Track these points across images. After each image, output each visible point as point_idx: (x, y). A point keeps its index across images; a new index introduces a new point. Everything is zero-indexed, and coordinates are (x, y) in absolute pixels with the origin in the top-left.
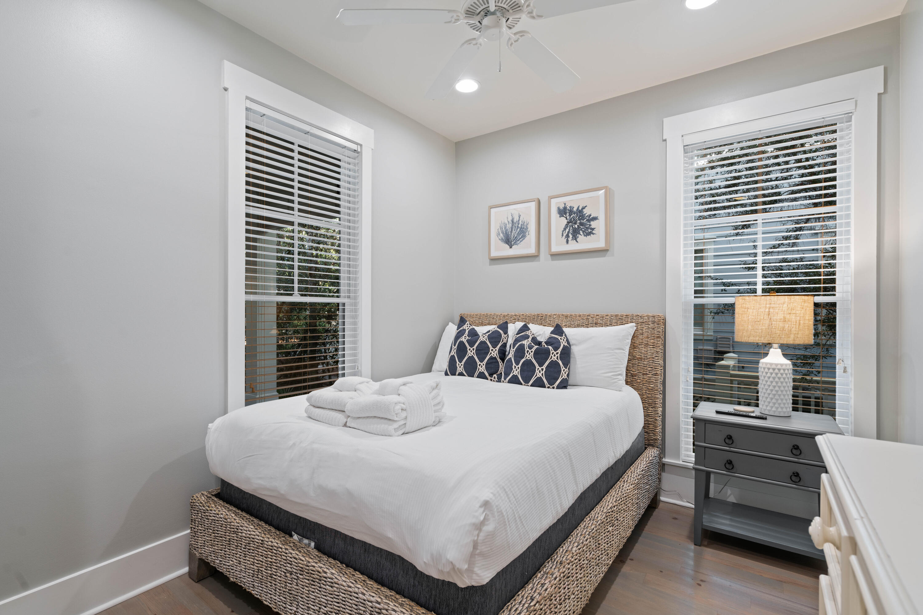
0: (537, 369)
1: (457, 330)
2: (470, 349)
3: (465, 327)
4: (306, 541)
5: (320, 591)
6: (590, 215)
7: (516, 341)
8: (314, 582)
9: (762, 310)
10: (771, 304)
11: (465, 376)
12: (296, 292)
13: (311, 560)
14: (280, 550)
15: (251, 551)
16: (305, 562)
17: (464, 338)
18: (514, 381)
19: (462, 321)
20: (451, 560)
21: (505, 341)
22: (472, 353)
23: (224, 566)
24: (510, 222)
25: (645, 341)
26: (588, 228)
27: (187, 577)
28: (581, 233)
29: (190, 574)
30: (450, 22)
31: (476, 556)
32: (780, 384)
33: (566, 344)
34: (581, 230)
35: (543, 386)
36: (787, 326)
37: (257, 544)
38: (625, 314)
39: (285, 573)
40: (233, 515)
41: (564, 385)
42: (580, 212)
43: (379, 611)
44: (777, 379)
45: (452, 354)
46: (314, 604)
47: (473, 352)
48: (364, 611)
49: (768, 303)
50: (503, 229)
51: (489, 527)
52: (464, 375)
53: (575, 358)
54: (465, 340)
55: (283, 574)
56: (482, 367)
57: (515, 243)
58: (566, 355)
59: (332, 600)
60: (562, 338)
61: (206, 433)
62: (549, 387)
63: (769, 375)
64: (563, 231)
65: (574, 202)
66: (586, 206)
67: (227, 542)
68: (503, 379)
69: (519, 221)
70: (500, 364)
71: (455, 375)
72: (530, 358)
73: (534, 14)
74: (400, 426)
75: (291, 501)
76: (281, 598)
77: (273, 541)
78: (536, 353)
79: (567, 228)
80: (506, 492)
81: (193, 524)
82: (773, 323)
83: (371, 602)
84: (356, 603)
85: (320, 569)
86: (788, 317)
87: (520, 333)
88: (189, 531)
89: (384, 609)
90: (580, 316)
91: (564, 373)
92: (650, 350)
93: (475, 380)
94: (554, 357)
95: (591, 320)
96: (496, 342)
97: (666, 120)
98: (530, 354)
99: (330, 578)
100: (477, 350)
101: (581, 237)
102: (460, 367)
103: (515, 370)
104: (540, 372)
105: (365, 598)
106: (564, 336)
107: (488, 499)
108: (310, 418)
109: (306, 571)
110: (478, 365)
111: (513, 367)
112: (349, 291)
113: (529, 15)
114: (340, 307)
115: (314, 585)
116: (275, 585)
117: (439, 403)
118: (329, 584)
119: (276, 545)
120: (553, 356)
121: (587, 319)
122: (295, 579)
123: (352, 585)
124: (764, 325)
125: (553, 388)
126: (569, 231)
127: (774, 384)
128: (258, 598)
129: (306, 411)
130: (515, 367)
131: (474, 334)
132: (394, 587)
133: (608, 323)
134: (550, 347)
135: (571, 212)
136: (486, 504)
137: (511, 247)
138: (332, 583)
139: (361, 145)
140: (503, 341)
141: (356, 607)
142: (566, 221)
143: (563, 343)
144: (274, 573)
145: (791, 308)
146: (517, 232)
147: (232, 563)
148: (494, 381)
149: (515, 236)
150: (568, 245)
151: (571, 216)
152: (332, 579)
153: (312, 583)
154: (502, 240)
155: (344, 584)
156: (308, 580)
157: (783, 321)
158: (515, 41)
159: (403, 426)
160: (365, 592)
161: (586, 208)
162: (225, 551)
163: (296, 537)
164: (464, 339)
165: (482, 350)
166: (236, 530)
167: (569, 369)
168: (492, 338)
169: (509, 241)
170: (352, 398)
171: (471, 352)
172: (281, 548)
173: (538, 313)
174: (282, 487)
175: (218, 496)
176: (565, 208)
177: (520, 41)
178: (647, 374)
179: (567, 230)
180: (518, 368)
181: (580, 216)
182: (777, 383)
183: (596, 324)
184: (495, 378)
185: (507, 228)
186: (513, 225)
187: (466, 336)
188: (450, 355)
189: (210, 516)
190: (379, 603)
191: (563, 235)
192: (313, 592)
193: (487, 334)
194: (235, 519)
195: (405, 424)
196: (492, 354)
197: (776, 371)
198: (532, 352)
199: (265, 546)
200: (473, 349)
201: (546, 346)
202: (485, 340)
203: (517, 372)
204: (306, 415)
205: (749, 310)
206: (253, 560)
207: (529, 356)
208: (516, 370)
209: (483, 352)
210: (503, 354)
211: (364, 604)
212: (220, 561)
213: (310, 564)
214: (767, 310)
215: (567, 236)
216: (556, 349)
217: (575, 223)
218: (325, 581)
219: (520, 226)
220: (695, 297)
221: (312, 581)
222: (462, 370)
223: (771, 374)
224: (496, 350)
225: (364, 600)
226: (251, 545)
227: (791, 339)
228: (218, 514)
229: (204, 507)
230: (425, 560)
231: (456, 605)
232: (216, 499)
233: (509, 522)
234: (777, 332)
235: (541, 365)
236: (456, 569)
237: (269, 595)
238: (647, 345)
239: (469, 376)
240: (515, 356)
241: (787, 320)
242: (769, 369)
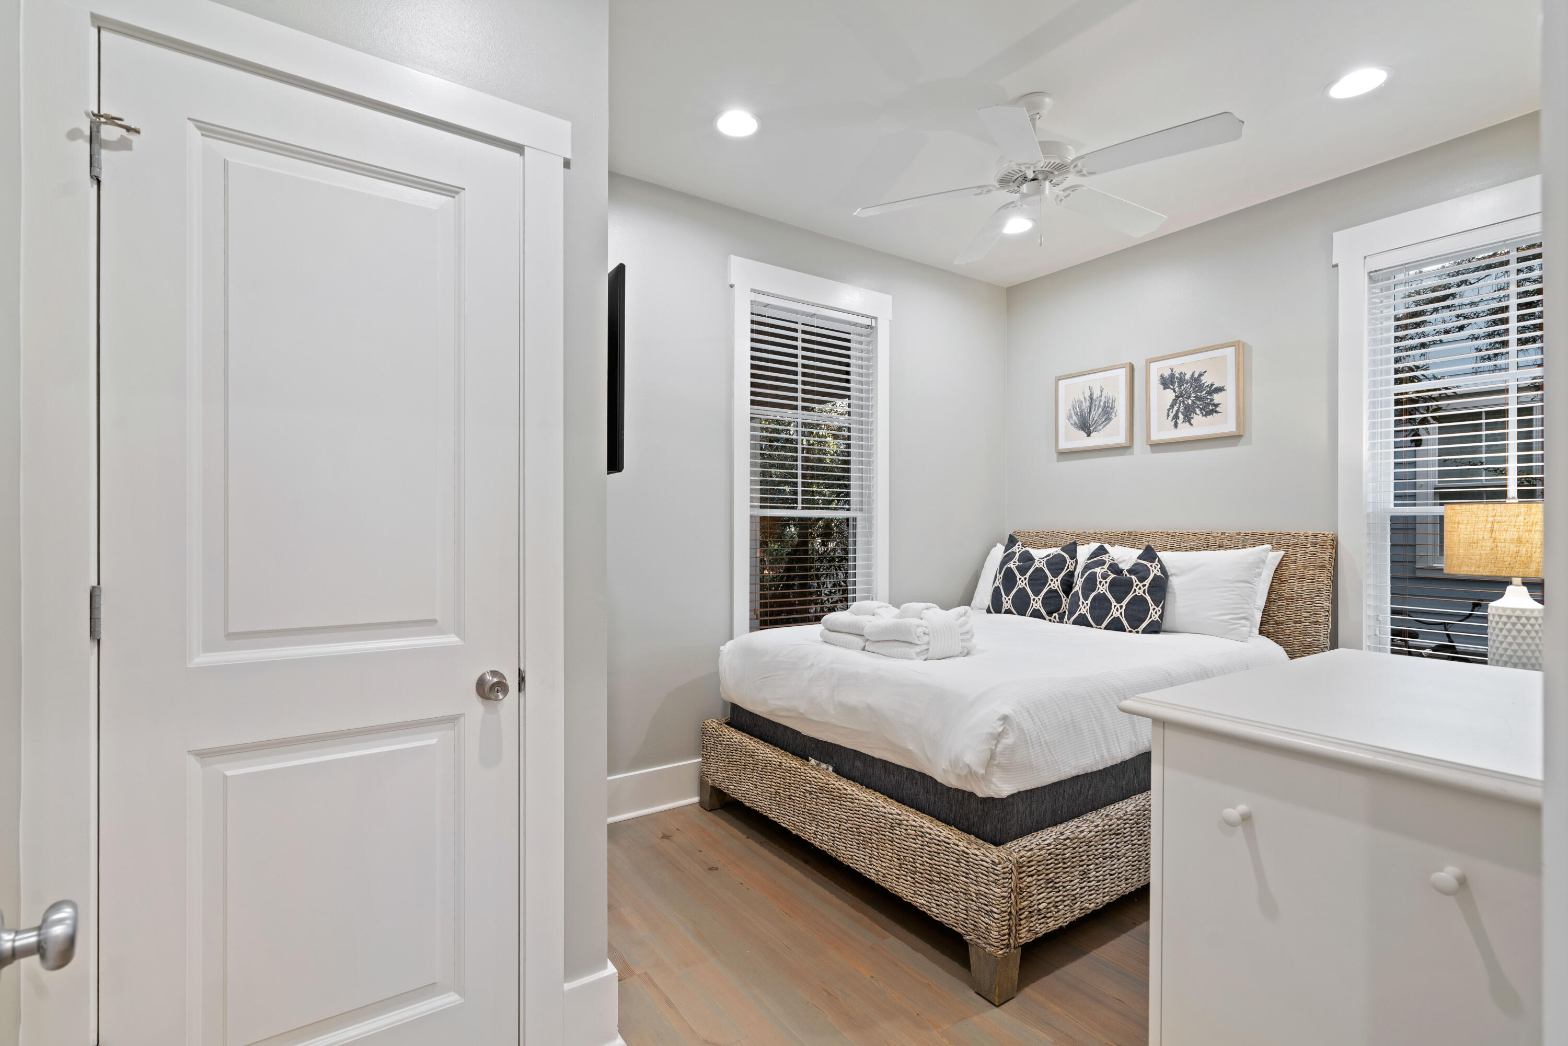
0: (1113, 607)
1: (1004, 553)
2: (1020, 579)
3: (1015, 549)
4: (824, 766)
5: (840, 808)
6: (1212, 385)
7: (1087, 568)
8: (834, 799)
9: (1481, 525)
10: (1495, 516)
11: (1014, 614)
12: (800, 505)
13: (830, 779)
14: (799, 770)
15: (769, 774)
16: (825, 781)
17: (1012, 563)
18: (1082, 621)
19: (1012, 541)
20: (968, 762)
21: (1071, 568)
22: (1023, 584)
23: (739, 791)
24: (1088, 398)
25: (1298, 573)
26: (1208, 404)
27: (698, 806)
28: (1198, 411)
29: (701, 803)
30: (980, 194)
31: (995, 767)
32: (1519, 640)
33: (1159, 574)
34: (1198, 407)
35: (1123, 629)
36: (1525, 550)
37: (775, 766)
38: (1268, 532)
39: (804, 793)
40: (748, 740)
41: (1155, 629)
42: (1196, 380)
43: (899, 822)
44: (1514, 633)
45: (996, 585)
46: (834, 822)
47: (1024, 582)
48: (885, 824)
49: (1490, 514)
50: (1078, 409)
51: (1009, 740)
52: (1011, 613)
53: (1174, 593)
54: (1014, 566)
55: (803, 794)
56: (1037, 602)
57: (1095, 430)
58: (1160, 588)
59: (852, 815)
60: (1154, 564)
61: (718, 656)
62: (1130, 632)
63: (1501, 625)
64: (1169, 410)
65: (1186, 366)
66: (1206, 372)
67: (743, 767)
68: (1066, 619)
69: (1101, 397)
70: (1063, 600)
71: (1000, 612)
72: (1104, 591)
73: (1085, 172)
74: (922, 651)
75: (811, 720)
76: (800, 818)
77: (791, 762)
78: (1112, 585)
79: (1175, 404)
80: (1030, 714)
81: (705, 750)
82: (1500, 544)
83: (892, 814)
84: (877, 817)
85: (840, 787)
86: (1526, 536)
87: (1092, 558)
88: (700, 760)
89: (904, 820)
90: (1195, 534)
91: (1154, 613)
92: (1307, 586)
93: (1027, 619)
94: (1139, 591)
95: (1212, 541)
96: (1058, 569)
97: (1336, 236)
98: (1103, 585)
99: (850, 795)
100: (1031, 579)
101: (1198, 418)
102: (1007, 602)
103: (1083, 607)
104: (1117, 610)
105: (886, 811)
106: (1156, 562)
107: (1007, 713)
108: (826, 642)
109: (826, 789)
110: (1032, 600)
111: (1081, 603)
112: (861, 503)
113: (1077, 174)
114: (851, 523)
115: (834, 803)
116: (794, 806)
117: (967, 632)
118: (849, 800)
119: (795, 766)
120: (1137, 589)
121: (1207, 539)
122: (814, 798)
123: (873, 800)
124: (1483, 548)
125: (1137, 632)
126: (1178, 409)
127: (1510, 639)
128: (776, 822)
129: (821, 636)
130: (1083, 603)
131: (1027, 559)
132: (915, 806)
133: (1240, 544)
134: (1133, 577)
135: (1182, 380)
136: (1005, 718)
137: (1089, 435)
138: (852, 799)
139: (876, 318)
140: (1068, 568)
141: (877, 820)
142: (1174, 394)
143: (1155, 571)
144: (793, 794)
145: (1531, 522)
146: (1098, 413)
147: (748, 787)
148: (1054, 622)
149: (1095, 419)
150: (1176, 430)
151: (1182, 388)
152: (853, 795)
153: (832, 801)
154: (1075, 425)
155: (865, 799)
156: (828, 798)
157: (1517, 543)
158: (1065, 197)
159: (926, 652)
160: (885, 806)
161: (1206, 374)
162: (740, 776)
163: (813, 762)
164: (1012, 565)
165: (1037, 580)
166: (752, 753)
167: (1163, 608)
168: (1052, 564)
169: (1086, 427)
170: (870, 621)
171: (1022, 582)
172: (800, 769)
173: (1130, 531)
174: (802, 706)
175: (727, 724)
176: (1172, 376)
177: (1071, 196)
178: (1301, 622)
179: (1176, 408)
180: (1087, 604)
181: (1196, 387)
182: (1514, 638)
183: (1219, 546)
184: (1055, 618)
185: (1083, 408)
186: (1091, 403)
187: (1016, 561)
188: (994, 587)
189: (724, 741)
190: (900, 815)
191: (1168, 416)
192: (834, 810)
193: (1045, 559)
194: (750, 743)
195: (928, 649)
196: (1051, 586)
197: (1514, 620)
198: (1106, 582)
199: (783, 767)
200: (1025, 579)
201: (1128, 575)
202: (1042, 566)
203: (1085, 610)
204: (821, 639)
205: (1461, 526)
206: (770, 783)
207: (1103, 588)
208: (1085, 608)
209: (1039, 582)
210: (1068, 585)
211: (885, 817)
212: (735, 786)
213: (829, 783)
214: (1489, 526)
215: (1176, 417)
216: (1142, 579)
217: (1189, 398)
218: (846, 798)
219: (1102, 404)
220: (1395, 505)
221: (832, 799)
222: (1009, 607)
223: (1505, 624)
224: (1057, 580)
225: (885, 813)
226: (769, 768)
227: (1531, 570)
228: (732, 739)
229: (716, 731)
230: (944, 767)
231: (976, 819)
232: (727, 726)
233: (1031, 742)
234: (1505, 559)
235: (1119, 601)
236: (972, 771)
237: (788, 817)
238: (1302, 578)
239: (1019, 614)
240: (1083, 589)
241: (1523, 541)
242: (1501, 616)
